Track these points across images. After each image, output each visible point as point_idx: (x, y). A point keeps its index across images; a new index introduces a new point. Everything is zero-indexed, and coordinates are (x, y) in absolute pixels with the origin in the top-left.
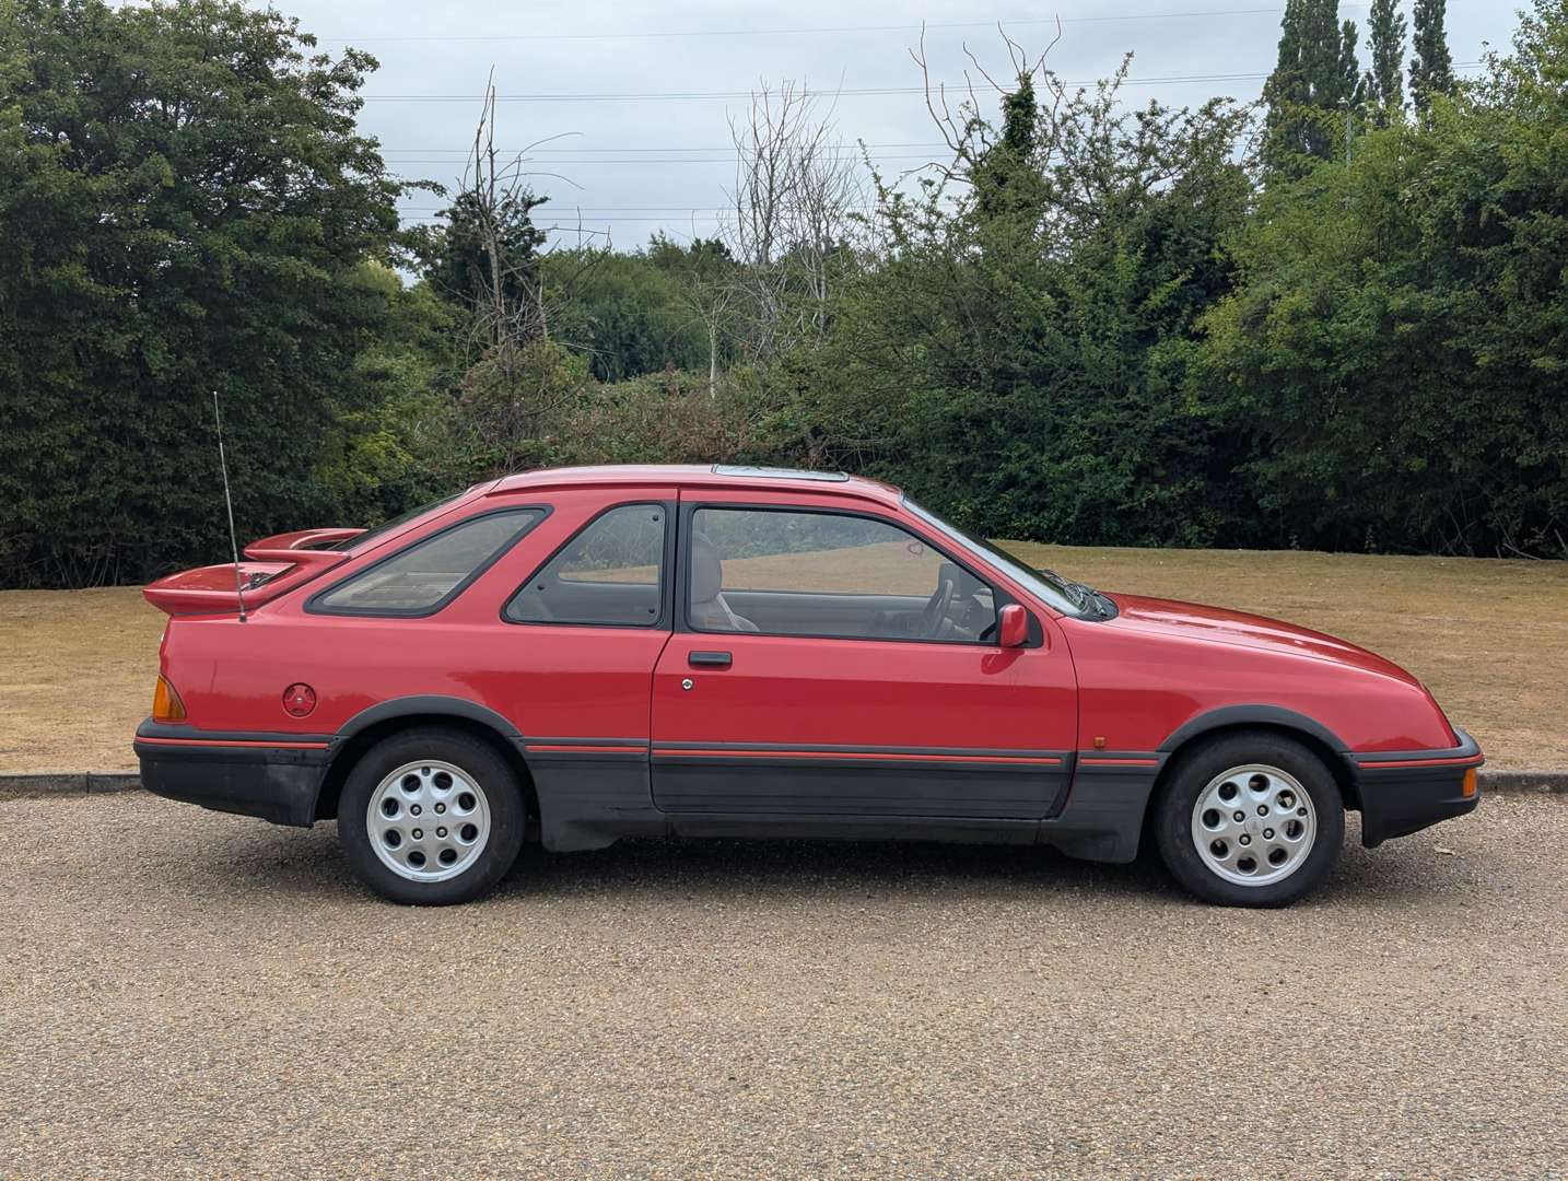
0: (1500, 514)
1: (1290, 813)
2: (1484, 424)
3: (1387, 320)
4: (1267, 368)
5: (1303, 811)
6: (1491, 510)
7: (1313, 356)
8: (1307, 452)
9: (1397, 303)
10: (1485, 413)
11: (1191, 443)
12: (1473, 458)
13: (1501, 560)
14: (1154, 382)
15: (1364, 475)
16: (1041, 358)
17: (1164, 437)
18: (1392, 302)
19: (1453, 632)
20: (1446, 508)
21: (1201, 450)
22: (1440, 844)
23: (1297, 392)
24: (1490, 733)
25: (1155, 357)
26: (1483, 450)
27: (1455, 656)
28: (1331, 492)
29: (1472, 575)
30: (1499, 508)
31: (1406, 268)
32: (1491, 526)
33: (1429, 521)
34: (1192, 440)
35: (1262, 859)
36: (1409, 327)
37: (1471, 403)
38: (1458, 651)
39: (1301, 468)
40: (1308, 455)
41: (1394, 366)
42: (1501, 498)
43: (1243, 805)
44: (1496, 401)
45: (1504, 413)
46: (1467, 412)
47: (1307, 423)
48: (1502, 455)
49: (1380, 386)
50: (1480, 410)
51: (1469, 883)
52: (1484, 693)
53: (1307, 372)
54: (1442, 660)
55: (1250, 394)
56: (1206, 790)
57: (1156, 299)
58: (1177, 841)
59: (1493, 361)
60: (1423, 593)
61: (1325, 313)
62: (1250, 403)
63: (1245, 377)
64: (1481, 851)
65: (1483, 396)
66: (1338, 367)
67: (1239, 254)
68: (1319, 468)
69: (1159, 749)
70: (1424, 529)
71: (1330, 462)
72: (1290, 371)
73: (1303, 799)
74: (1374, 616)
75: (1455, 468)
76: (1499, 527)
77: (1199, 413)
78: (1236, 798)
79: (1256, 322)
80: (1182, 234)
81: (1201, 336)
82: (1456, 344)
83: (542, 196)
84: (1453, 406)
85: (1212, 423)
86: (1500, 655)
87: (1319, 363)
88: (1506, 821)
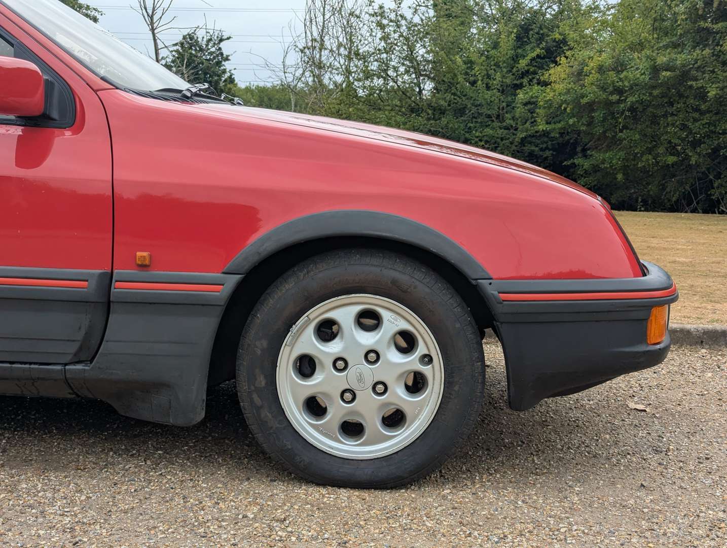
0: (719, 191)
1: (411, 362)
2: (711, 135)
3: (655, 70)
4: (584, 101)
5: (427, 359)
6: (713, 188)
7: (612, 93)
8: (607, 153)
9: (662, 59)
10: (712, 128)
11: (541, 150)
12: (704, 156)
13: (718, 215)
14: (520, 111)
15: (639, 166)
16: (458, 99)
17: (527, 146)
18: (658, 59)
19: (685, 247)
20: (688, 188)
21: (548, 153)
22: (636, 399)
23: (602, 115)
24: (703, 305)
25: (521, 96)
26: (710, 151)
27: (684, 259)
28: (620, 177)
29: (700, 221)
30: (718, 187)
31: (668, 42)
32: (714, 198)
33: (677, 195)
34: (542, 148)
35: (373, 422)
36: (668, 73)
37: (704, 122)
38: (687, 257)
39: (603, 162)
40: (607, 154)
41: (659, 99)
42: (719, 180)
43: (345, 349)
44: (719, 121)
45: (723, 128)
46: (701, 127)
47: (607, 135)
48: (721, 154)
49: (651, 112)
50: (709, 126)
51: (657, 451)
52: (701, 281)
53: (608, 104)
54: (674, 262)
55: (574, 117)
56: (295, 328)
57: (523, 63)
58: (255, 397)
59: (718, 94)
60: (669, 229)
61: (620, 69)
62: (574, 122)
63: (572, 107)
64: (679, 408)
65: (711, 117)
66: (626, 99)
67: (572, 35)
68: (613, 162)
69: (225, 270)
70: (674, 199)
71: (620, 158)
72: (598, 102)
73: (427, 343)
74: (635, 239)
75: (693, 161)
76: (718, 198)
77: (544, 129)
78: (337, 340)
79: (580, 75)
80: (541, 28)
81: (546, 84)
82: (696, 84)
83: (228, 36)
84: (693, 124)
85: (552, 135)
86: (714, 259)
87: (615, 98)
88: (710, 375)
